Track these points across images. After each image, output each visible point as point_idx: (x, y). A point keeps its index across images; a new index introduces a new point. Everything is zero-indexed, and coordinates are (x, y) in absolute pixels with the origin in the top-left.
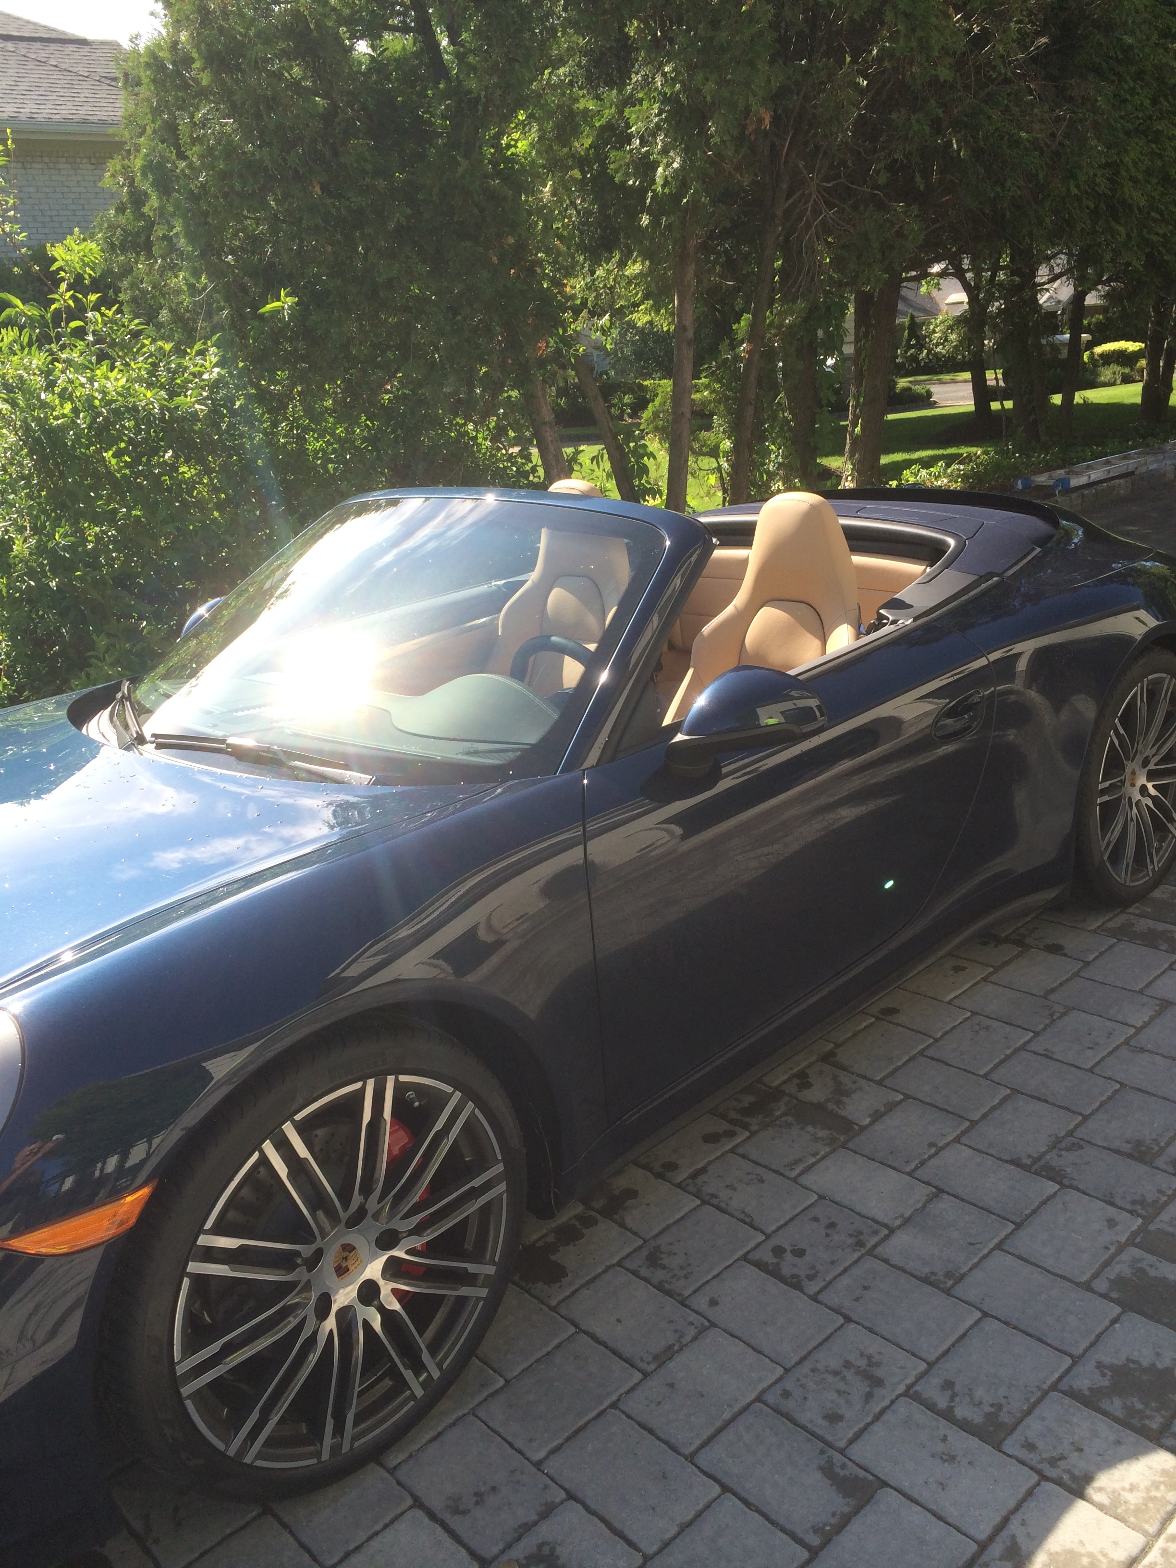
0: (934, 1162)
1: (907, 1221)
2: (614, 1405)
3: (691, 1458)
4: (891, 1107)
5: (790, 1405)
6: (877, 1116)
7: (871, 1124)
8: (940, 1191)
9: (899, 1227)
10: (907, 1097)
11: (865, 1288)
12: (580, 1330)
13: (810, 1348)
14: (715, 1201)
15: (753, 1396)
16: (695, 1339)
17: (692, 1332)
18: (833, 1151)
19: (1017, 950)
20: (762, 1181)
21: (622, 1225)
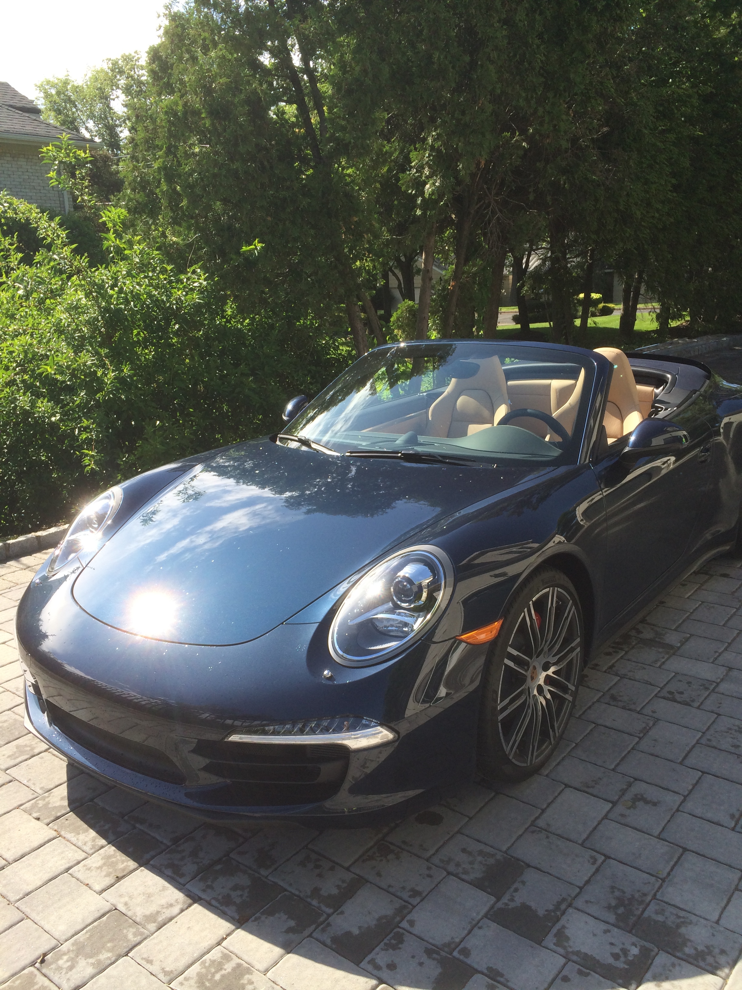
0: (720, 658)
1: (722, 680)
2: (633, 749)
3: (681, 763)
4: (687, 640)
5: (714, 743)
6: (683, 644)
7: (681, 645)
8: (731, 669)
9: (720, 682)
10: (692, 635)
11: (721, 703)
12: (598, 725)
13: (709, 725)
14: (627, 677)
15: (694, 741)
16: (654, 725)
17: (651, 724)
18: (670, 656)
19: (707, 577)
20: (645, 669)
21: (589, 687)
